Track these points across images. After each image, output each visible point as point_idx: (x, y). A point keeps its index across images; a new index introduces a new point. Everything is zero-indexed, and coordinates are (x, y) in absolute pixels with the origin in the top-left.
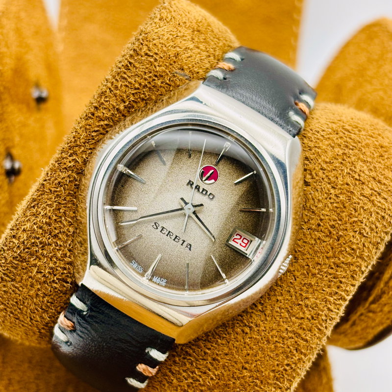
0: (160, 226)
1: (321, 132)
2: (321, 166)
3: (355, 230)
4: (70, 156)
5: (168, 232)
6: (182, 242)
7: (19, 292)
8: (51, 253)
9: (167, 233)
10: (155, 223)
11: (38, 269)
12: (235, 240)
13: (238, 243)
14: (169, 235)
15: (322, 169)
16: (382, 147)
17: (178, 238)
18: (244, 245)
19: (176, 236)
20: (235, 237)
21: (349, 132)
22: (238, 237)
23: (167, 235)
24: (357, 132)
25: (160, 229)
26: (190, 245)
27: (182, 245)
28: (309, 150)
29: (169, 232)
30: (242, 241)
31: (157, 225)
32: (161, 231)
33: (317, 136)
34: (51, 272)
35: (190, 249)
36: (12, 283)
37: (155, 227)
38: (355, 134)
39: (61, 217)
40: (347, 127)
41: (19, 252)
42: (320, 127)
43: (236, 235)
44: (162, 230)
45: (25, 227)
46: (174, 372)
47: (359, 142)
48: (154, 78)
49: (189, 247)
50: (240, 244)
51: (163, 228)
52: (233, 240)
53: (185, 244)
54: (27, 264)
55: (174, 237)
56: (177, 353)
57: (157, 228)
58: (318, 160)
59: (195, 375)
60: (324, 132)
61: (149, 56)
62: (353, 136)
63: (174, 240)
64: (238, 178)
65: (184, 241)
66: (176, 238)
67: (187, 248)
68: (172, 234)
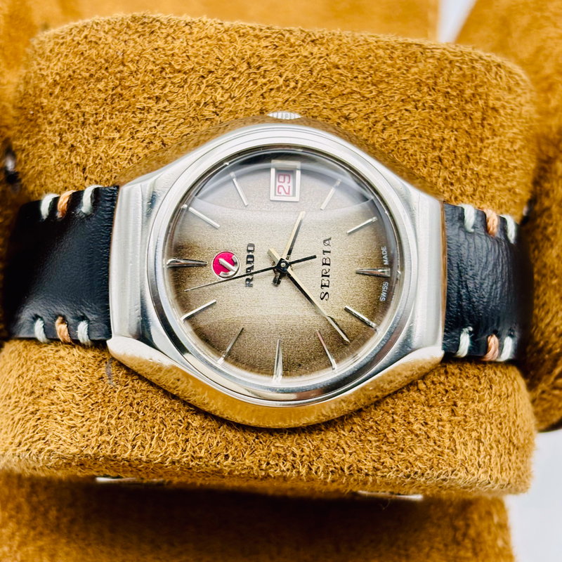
0: (322, 291)
5: (324, 278)
6: (327, 254)
9: (326, 278)
10: (322, 299)
12: (287, 191)
13: (289, 187)
14: (327, 274)
18: (287, 178)
19: (324, 264)
20: (283, 193)
22: (281, 189)
23: (328, 276)
25: (326, 290)
26: (324, 241)
27: (329, 252)
29: (323, 276)
30: (284, 182)
31: (323, 295)
32: (328, 286)
35: (330, 239)
36: (483, 440)
37: (327, 297)
43: (280, 193)
44: (325, 286)
48: (135, 406)
49: (327, 242)
50: (289, 182)
51: (322, 286)
52: (289, 193)
53: (326, 249)
55: (326, 267)
57: (327, 293)
63: (329, 265)
65: (324, 252)
66: (326, 264)
67: (331, 244)
68: (324, 271)
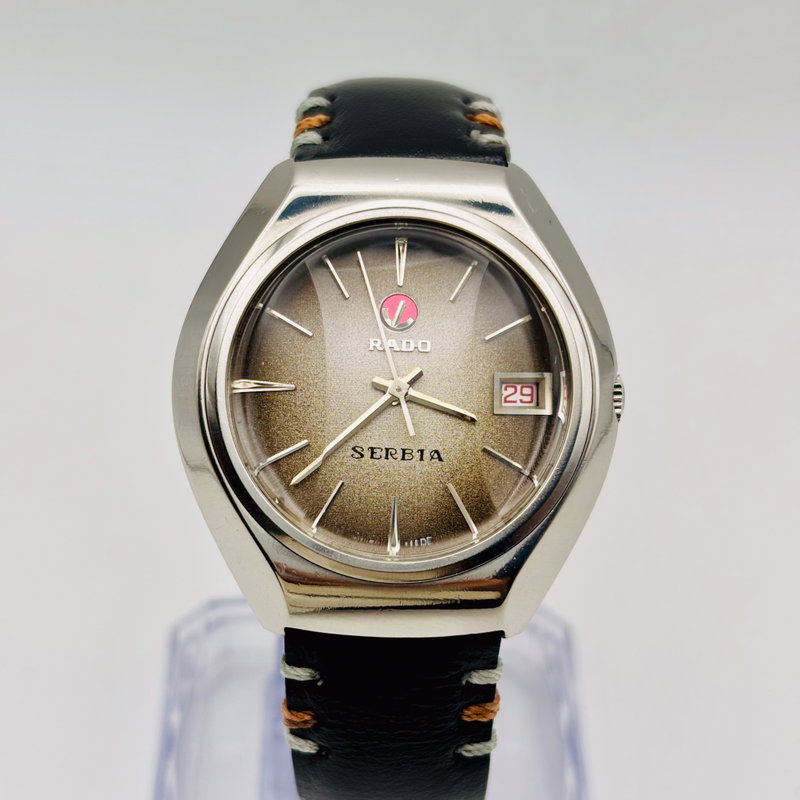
0: (366, 449)
5: (384, 452)
6: (418, 455)
10: (354, 449)
12: (508, 399)
13: (515, 402)
14: (389, 456)
17: (406, 451)
18: (528, 399)
19: (404, 450)
20: (505, 393)
22: (511, 391)
23: (387, 458)
25: (367, 454)
26: (437, 452)
27: (422, 459)
29: (387, 450)
30: (522, 394)
32: (372, 457)
35: (440, 459)
37: (357, 455)
43: (506, 389)
44: (373, 453)
49: (436, 456)
50: (521, 401)
51: (372, 449)
52: (506, 401)
53: (427, 455)
55: (399, 455)
57: (362, 456)
63: (403, 458)
64: (451, 289)
65: (422, 451)
66: (404, 453)
67: (433, 461)
68: (393, 452)
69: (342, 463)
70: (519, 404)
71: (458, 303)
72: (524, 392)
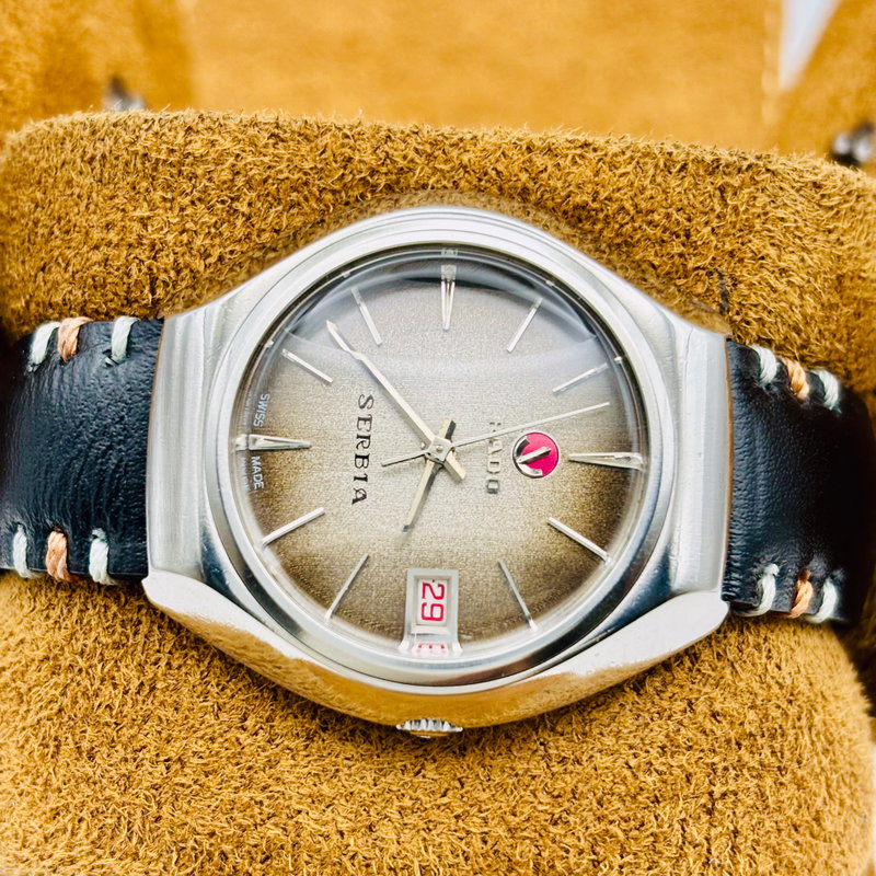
0: (370, 411)
1: (773, 665)
2: (697, 699)
3: (597, 849)
4: (416, 150)
5: (367, 434)
6: (361, 475)
7: (82, 208)
8: (196, 223)
9: (361, 434)
10: (370, 398)
11: (149, 218)
12: (427, 588)
13: (424, 597)
14: (360, 440)
15: (690, 704)
16: (817, 820)
17: (366, 460)
18: (427, 614)
19: (367, 457)
20: (435, 586)
21: (810, 729)
22: (438, 592)
23: (358, 437)
24: (819, 749)
25: (364, 413)
26: (364, 497)
27: (356, 478)
28: (718, 654)
29: (368, 437)
31: (370, 403)
32: (360, 419)
33: (760, 658)
34: (157, 248)
35: (355, 501)
36: (95, 184)
37: (363, 401)
38: (813, 743)
39: (279, 202)
40: (817, 719)
41: (163, 157)
42: (783, 656)
43: (439, 585)
44: (365, 420)
45: (222, 141)
46: (85, 621)
47: (799, 762)
48: (682, 233)
49: (360, 496)
50: (424, 605)
51: (370, 420)
52: (425, 585)
53: (362, 484)
54: (147, 190)
55: (362, 452)
56: (126, 602)
57: (362, 407)
58: (705, 685)
59: (100, 666)
60: (776, 670)
61: (723, 198)
62: (805, 740)
63: (357, 457)
64: (564, 520)
65: (365, 479)
66: (364, 457)
67: (353, 492)
68: (365, 445)
69: (353, 383)
70: (422, 601)
71: (547, 528)
72: (435, 608)
